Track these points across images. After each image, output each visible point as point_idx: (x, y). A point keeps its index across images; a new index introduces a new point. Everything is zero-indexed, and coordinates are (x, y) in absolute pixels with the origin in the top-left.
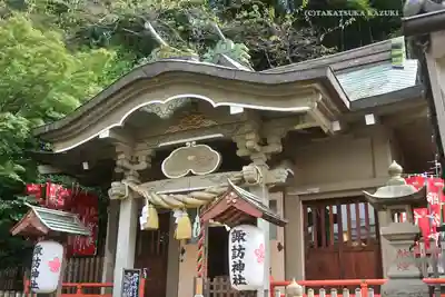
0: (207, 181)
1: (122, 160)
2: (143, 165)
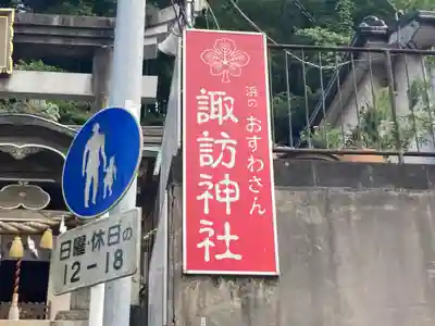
0: (40, 215)
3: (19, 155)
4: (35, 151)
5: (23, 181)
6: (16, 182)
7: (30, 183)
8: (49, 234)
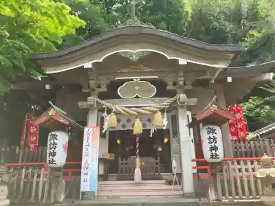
0: (151, 101)
2: (104, 89)
3: (134, 58)
4: (145, 54)
5: (137, 79)
6: (132, 80)
7: (141, 80)
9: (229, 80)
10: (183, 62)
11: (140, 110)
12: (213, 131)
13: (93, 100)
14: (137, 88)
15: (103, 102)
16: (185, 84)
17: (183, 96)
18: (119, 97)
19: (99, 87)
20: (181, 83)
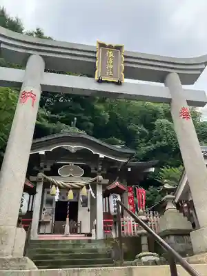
0: (80, 179)
1: (42, 164)
2: (48, 169)
3: (73, 151)
4: (80, 149)
5: (72, 164)
6: (68, 164)
7: (75, 165)
8: (85, 188)
9: (129, 170)
10: (102, 156)
11: (72, 184)
12: (116, 197)
13: (41, 175)
14: (71, 170)
15: (47, 177)
16: (102, 170)
17: (101, 177)
18: (59, 175)
19: (45, 167)
20: (100, 169)
